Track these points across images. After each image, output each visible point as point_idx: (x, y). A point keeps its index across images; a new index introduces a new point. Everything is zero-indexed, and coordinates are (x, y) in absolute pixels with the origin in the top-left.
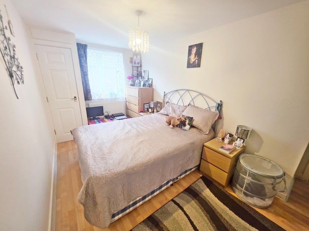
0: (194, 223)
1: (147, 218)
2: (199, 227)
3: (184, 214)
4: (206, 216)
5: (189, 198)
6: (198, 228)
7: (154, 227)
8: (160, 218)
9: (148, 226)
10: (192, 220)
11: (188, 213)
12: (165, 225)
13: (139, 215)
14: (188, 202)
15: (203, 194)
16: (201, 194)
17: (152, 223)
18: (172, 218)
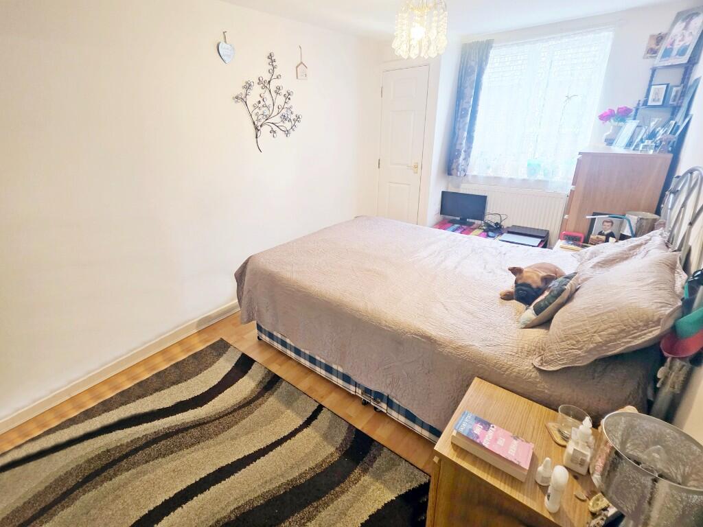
0: (279, 448)
1: (275, 375)
2: (273, 456)
3: (296, 429)
4: (301, 476)
5: (339, 439)
6: (271, 453)
7: (263, 385)
8: (279, 390)
9: (263, 378)
10: (285, 444)
11: (299, 436)
12: (269, 400)
13: (280, 365)
14: (326, 437)
15: (366, 479)
16: (365, 471)
17: (269, 383)
18: (283, 408)
